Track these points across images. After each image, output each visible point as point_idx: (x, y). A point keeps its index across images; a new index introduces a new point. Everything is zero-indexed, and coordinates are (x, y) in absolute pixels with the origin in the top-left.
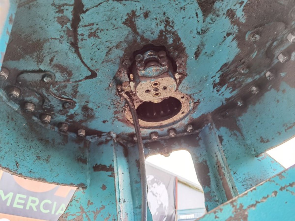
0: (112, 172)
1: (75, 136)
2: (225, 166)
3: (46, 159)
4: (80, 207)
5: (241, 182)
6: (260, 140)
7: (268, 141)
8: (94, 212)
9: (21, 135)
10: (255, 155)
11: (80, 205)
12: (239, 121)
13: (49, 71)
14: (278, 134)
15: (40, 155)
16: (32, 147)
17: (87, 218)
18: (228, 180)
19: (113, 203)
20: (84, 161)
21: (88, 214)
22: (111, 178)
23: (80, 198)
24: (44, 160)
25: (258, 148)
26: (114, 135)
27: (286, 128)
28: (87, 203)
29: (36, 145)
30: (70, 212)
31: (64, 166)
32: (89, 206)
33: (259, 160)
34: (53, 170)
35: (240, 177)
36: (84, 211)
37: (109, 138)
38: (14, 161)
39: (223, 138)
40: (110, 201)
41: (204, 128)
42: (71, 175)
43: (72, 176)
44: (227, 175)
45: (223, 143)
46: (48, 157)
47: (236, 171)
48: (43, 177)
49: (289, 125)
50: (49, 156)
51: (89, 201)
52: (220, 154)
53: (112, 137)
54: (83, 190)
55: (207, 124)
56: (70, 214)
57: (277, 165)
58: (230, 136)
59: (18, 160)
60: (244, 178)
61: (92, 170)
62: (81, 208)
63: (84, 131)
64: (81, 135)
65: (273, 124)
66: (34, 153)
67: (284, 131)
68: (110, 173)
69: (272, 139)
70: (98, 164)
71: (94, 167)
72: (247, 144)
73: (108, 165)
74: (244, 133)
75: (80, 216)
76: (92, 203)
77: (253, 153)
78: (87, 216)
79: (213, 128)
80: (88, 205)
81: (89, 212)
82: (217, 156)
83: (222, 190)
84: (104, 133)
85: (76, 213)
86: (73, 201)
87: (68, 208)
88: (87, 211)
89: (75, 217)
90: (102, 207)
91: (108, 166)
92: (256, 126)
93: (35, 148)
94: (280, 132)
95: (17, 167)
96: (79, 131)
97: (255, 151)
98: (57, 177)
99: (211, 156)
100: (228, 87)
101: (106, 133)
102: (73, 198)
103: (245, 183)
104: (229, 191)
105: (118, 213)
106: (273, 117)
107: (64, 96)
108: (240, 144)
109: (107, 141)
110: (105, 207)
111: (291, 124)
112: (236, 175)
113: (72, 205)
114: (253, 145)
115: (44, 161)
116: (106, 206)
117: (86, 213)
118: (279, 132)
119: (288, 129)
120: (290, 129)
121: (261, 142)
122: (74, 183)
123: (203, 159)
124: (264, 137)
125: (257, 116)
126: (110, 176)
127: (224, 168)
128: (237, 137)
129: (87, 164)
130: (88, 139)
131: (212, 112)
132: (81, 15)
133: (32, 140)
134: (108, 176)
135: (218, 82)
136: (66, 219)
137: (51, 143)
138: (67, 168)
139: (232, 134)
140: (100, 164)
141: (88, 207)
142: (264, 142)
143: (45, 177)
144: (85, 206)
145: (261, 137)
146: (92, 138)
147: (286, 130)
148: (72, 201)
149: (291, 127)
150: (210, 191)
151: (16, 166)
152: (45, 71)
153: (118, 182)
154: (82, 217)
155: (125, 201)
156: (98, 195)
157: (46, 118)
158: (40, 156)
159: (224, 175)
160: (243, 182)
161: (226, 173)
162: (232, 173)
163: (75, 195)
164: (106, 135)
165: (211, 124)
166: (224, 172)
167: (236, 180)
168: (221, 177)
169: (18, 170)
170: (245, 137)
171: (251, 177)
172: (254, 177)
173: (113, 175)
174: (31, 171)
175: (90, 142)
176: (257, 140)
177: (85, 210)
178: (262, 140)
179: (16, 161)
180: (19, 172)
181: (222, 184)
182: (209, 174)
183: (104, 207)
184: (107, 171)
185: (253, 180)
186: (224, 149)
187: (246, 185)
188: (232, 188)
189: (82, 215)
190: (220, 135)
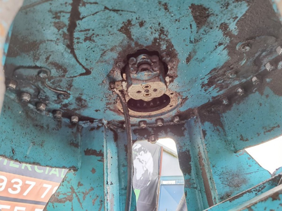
0: (102, 157)
1: (68, 122)
2: (205, 158)
3: (41, 144)
4: (71, 187)
5: (218, 175)
6: (240, 138)
7: (247, 140)
8: (83, 193)
9: (17, 122)
10: (233, 151)
11: (71, 186)
12: (223, 117)
13: (44, 68)
14: (257, 135)
15: (35, 141)
16: (27, 133)
17: (77, 198)
18: (207, 171)
19: (101, 186)
20: (76, 145)
21: (78, 194)
22: (101, 163)
23: (71, 180)
24: (38, 145)
25: (237, 145)
26: (105, 122)
27: (265, 131)
28: (77, 184)
29: (32, 131)
30: (61, 192)
31: (57, 150)
32: (79, 187)
33: (237, 155)
34: (47, 154)
35: (218, 171)
36: (74, 191)
37: (100, 125)
38: (10, 148)
39: (207, 132)
40: (99, 184)
41: (189, 119)
42: (63, 158)
43: (64, 160)
44: (206, 167)
45: (206, 138)
46: (42, 143)
47: (215, 165)
48: (37, 162)
49: (268, 129)
50: (43, 141)
51: (79, 183)
52: (202, 146)
53: (103, 124)
54: (74, 172)
55: (193, 117)
56: (61, 193)
57: (253, 161)
58: (213, 131)
59: (14, 147)
60: (221, 171)
61: (84, 153)
63: (77, 118)
64: (74, 121)
65: (254, 125)
66: (29, 138)
68: (99, 158)
69: (251, 138)
70: (89, 149)
71: (85, 151)
72: (228, 140)
73: (98, 150)
74: (226, 129)
75: (70, 195)
76: (81, 185)
77: (232, 148)
78: (77, 196)
79: (197, 121)
80: (78, 186)
81: (79, 192)
82: (199, 147)
83: (201, 179)
84: (96, 119)
85: (67, 192)
86: (65, 181)
87: (60, 188)
88: (76, 192)
89: (65, 196)
90: (91, 188)
91: (98, 152)
92: (238, 125)
93: (30, 135)
94: (259, 133)
95: (13, 153)
96: (72, 117)
97: (234, 147)
98: (51, 160)
99: (194, 146)
100: (215, 88)
101: (98, 119)
102: (65, 179)
103: (222, 176)
104: (207, 181)
105: (105, 195)
107: (59, 89)
108: (221, 139)
109: (98, 127)
110: (94, 189)
111: (270, 128)
112: (214, 168)
113: (63, 185)
114: (233, 142)
115: (39, 146)
116: (95, 188)
118: (258, 133)
119: (267, 132)
120: (269, 133)
121: (241, 139)
122: (66, 166)
123: (186, 149)
124: (244, 135)
125: (240, 115)
126: (100, 161)
127: (204, 159)
128: (220, 132)
129: (79, 148)
130: (81, 124)
131: (198, 108)
132: (77, 22)
133: (27, 127)
134: (98, 160)
135: (206, 83)
136: (57, 197)
137: (45, 128)
138: (60, 152)
139: (215, 130)
140: (91, 149)
141: (77, 188)
142: (243, 141)
143: (39, 161)
144: (75, 187)
145: (241, 136)
146: (84, 123)
147: (264, 132)
148: (64, 181)
149: (269, 131)
150: (190, 178)
152: (41, 68)
153: (107, 166)
154: (72, 196)
155: (113, 183)
156: (87, 177)
157: (41, 107)
158: (35, 142)
159: (204, 166)
160: (220, 175)
161: (206, 165)
162: (211, 166)
163: (66, 176)
164: (98, 121)
165: (197, 118)
166: (204, 164)
167: (214, 173)
168: (201, 167)
169: (14, 156)
170: (227, 133)
171: (228, 171)
172: (231, 171)
173: (102, 160)
174: (26, 157)
175: (83, 127)
176: (237, 137)
179: (12, 148)
180: (15, 158)
181: (201, 174)
182: (190, 163)
183: (92, 189)
184: (97, 156)
185: (229, 174)
186: (206, 143)
187: (223, 178)
188: (210, 179)
189: (72, 195)
190: (204, 130)
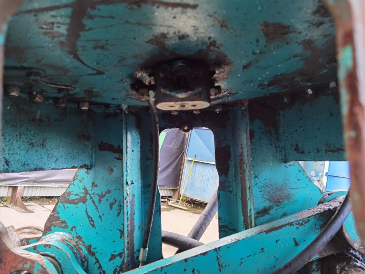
0: (120, 154)
2: (248, 163)
3: (42, 144)
4: (83, 187)
5: (259, 188)
6: (295, 147)
7: (303, 152)
8: (98, 195)
9: (6, 123)
10: (283, 161)
11: (84, 186)
13: (36, 68)
14: (316, 151)
15: (33, 141)
16: (22, 134)
17: (91, 200)
18: (247, 178)
19: (119, 189)
20: (88, 138)
21: (92, 196)
22: (119, 161)
23: (83, 179)
24: (38, 145)
25: (289, 155)
26: (124, 107)
27: (328, 149)
28: (91, 185)
29: (27, 129)
30: (72, 192)
31: (63, 147)
32: (94, 188)
33: (286, 166)
34: (51, 155)
35: (260, 182)
36: (88, 193)
37: (118, 111)
38: (3, 160)
39: (255, 134)
40: (117, 187)
41: (236, 108)
42: (72, 157)
43: (74, 158)
44: (247, 173)
45: (253, 140)
46: (43, 141)
47: (258, 175)
48: (39, 167)
49: (332, 148)
50: (44, 139)
51: (93, 183)
52: (246, 148)
53: (122, 110)
54: (87, 170)
55: (241, 107)
56: (72, 193)
57: (304, 174)
58: (263, 133)
59: (7, 156)
60: (264, 183)
61: (97, 148)
62: (85, 189)
63: (87, 104)
64: (83, 109)
65: (316, 137)
66: (25, 140)
67: (324, 150)
68: (117, 155)
69: (308, 152)
70: (104, 142)
71: (99, 145)
72: (279, 147)
73: (116, 145)
74: (281, 131)
75: (84, 197)
76: (96, 186)
77: (282, 157)
78: (91, 198)
79: (246, 115)
80: (92, 186)
81: (94, 194)
82: (242, 148)
83: (239, 184)
84: (113, 104)
85: (80, 193)
86: (76, 180)
87: (70, 187)
88: (91, 193)
89: (78, 197)
90: (108, 191)
91: (116, 147)
92: (296, 130)
93: (26, 134)
94: (320, 149)
95: (8, 165)
96: (81, 104)
97: (285, 156)
98: (56, 162)
99: (237, 144)
101: (115, 104)
102: (76, 177)
103: (263, 189)
104: (246, 188)
105: (124, 199)
106: (319, 129)
107: (59, 83)
108: (271, 145)
109: (116, 114)
110: (111, 192)
111: (335, 147)
112: (256, 179)
113: (75, 184)
114: (285, 150)
115: (39, 147)
116: (112, 190)
117: (90, 195)
118: (318, 149)
119: (329, 151)
120: (331, 153)
121: (295, 150)
122: (76, 166)
123: (226, 144)
124: (300, 146)
125: (301, 119)
126: (118, 159)
127: (246, 164)
128: (271, 135)
129: (91, 140)
130: (93, 109)
133: (21, 125)
134: (116, 158)
135: (266, 84)
136: (69, 197)
137: (45, 121)
138: (68, 149)
139: (266, 131)
140: (107, 143)
141: (92, 189)
142: (298, 152)
143: (42, 165)
144: (89, 188)
145: (297, 145)
146: (97, 108)
147: (326, 151)
148: (74, 180)
149: (333, 151)
150: (226, 180)
151: (5, 165)
152: (30, 68)
153: (127, 163)
154: (86, 198)
155: (133, 182)
156: (103, 178)
158: (33, 143)
159: (244, 171)
160: (262, 187)
161: (248, 171)
162: (253, 176)
163: (77, 174)
164: (115, 107)
166: (246, 169)
167: (255, 185)
168: (241, 172)
169: (9, 168)
170: (280, 137)
171: (272, 184)
172: (275, 184)
173: (121, 158)
174: (24, 164)
175: (95, 112)
176: (292, 145)
177: (90, 192)
178: (296, 148)
180: (11, 169)
181: (240, 178)
182: (229, 162)
183: (109, 192)
184: (114, 152)
185: (272, 188)
186: (252, 147)
187: (264, 191)
188: (249, 188)
189: (85, 196)
190: (252, 130)
